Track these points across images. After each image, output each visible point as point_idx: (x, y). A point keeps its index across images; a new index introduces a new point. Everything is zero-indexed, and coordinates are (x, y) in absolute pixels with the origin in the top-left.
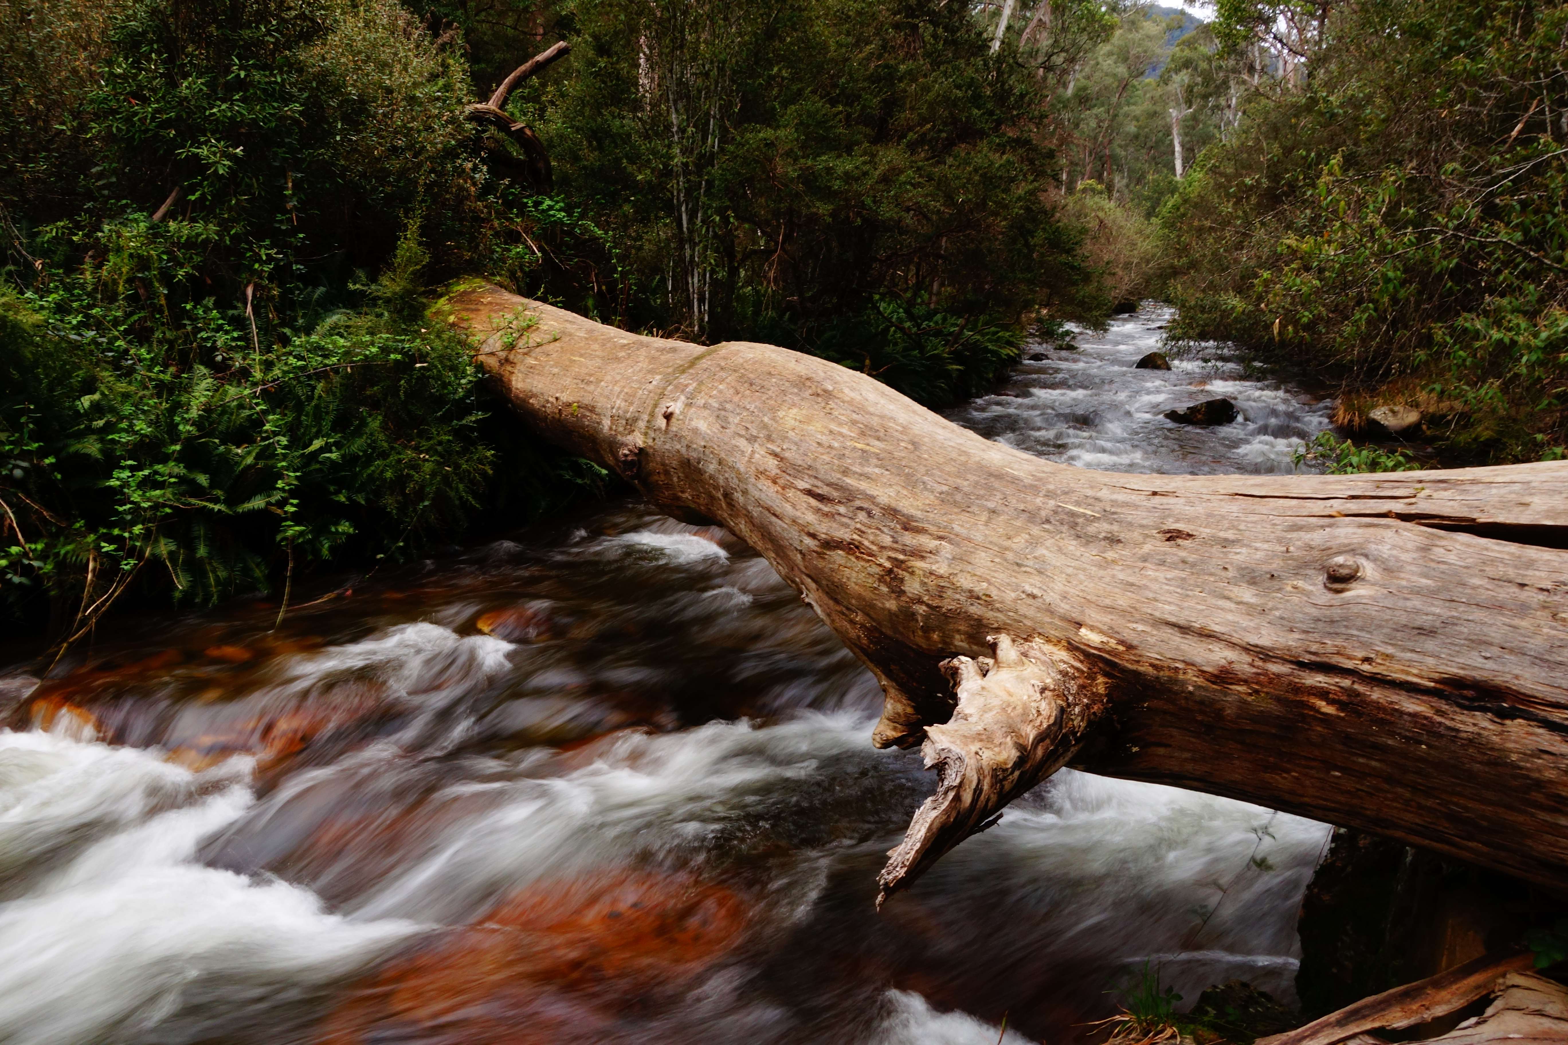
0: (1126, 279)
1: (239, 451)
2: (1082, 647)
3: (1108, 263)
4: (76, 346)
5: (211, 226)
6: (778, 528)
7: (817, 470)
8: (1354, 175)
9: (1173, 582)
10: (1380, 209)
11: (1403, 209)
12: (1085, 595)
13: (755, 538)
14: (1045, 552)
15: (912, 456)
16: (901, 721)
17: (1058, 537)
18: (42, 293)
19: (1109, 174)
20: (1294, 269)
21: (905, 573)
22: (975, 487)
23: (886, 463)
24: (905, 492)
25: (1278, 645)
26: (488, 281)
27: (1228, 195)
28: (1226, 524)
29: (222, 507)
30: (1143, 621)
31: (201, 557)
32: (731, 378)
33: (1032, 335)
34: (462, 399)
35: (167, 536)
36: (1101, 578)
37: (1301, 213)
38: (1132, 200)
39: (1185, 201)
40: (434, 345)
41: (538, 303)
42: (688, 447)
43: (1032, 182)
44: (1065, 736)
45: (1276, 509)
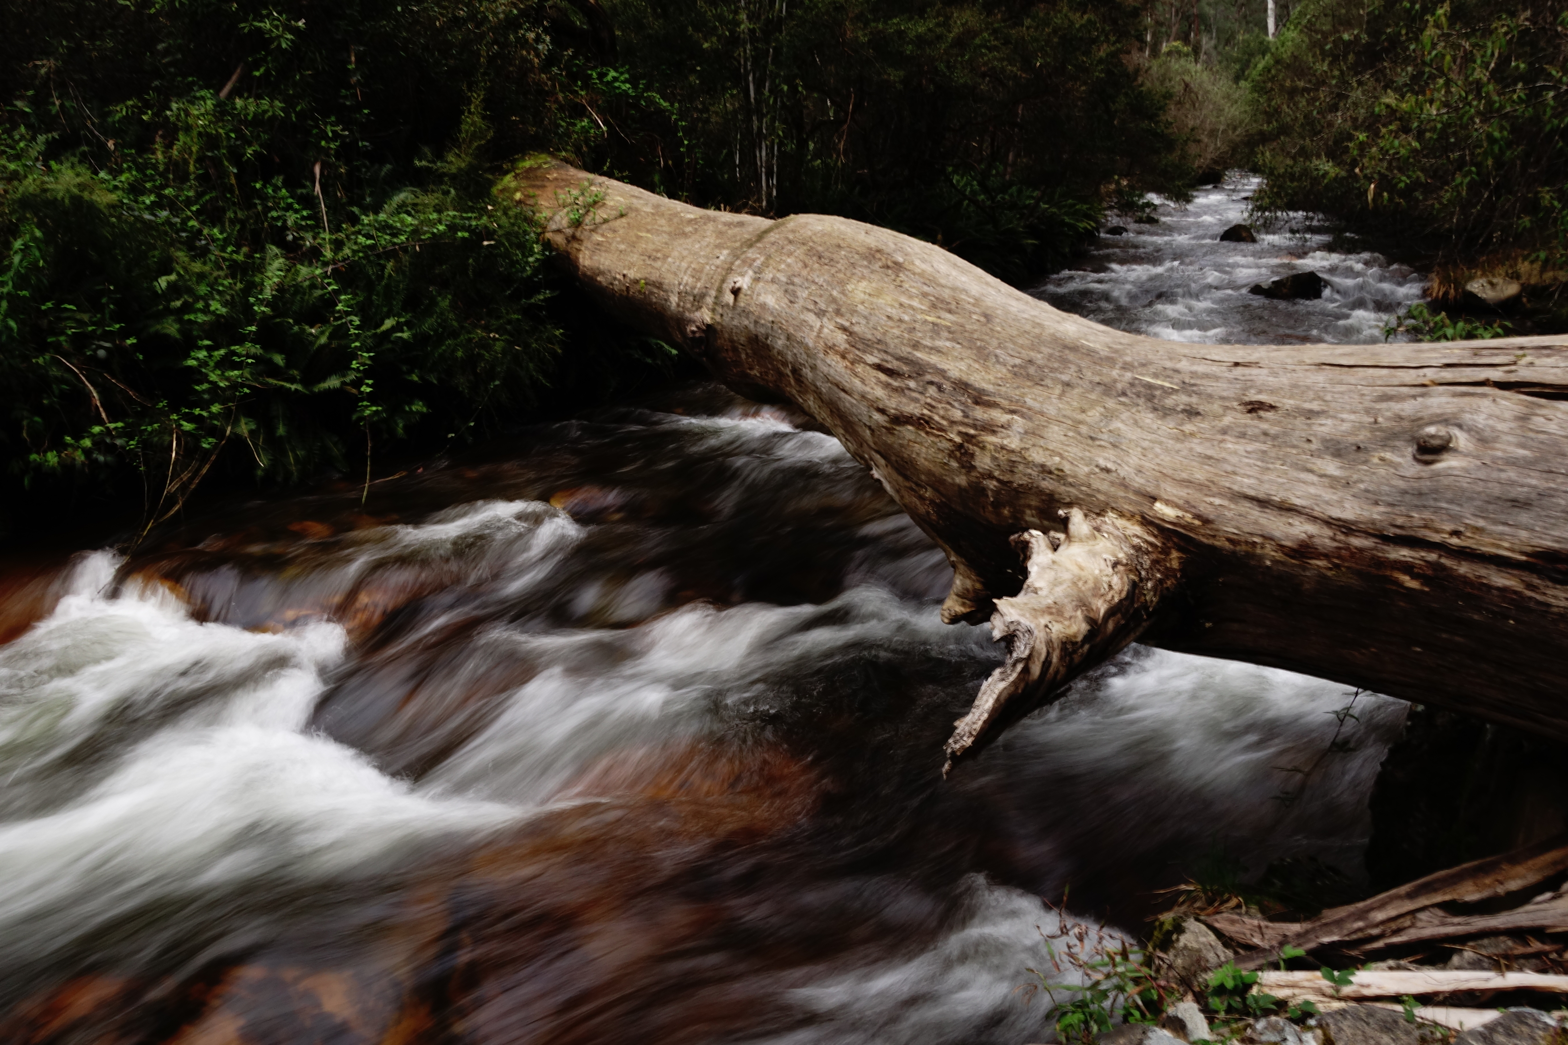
0: (1211, 148)
1: (313, 331)
2: (1157, 521)
3: (1193, 129)
4: (149, 226)
5: (277, 103)
6: (847, 404)
7: (886, 344)
8: (1461, 29)
9: (1254, 455)
10: (1489, 64)
11: (1513, 64)
12: (1161, 469)
13: (824, 415)
14: (1120, 425)
15: (984, 329)
16: (970, 596)
17: (1134, 410)
18: (115, 173)
19: (1196, 35)
20: (1391, 132)
21: (975, 448)
22: (1049, 360)
23: (958, 336)
24: (977, 366)
25: (1362, 519)
26: (553, 155)
27: (1324, 54)
28: (1311, 395)
29: (299, 387)
30: (1221, 495)
31: (281, 437)
32: (800, 252)
33: (1111, 208)
34: (530, 278)
35: (247, 415)
36: (1178, 451)
37: (1402, 70)
38: (1220, 62)
39: (1277, 62)
40: (501, 222)
41: (604, 179)
42: (756, 322)
43: (1114, 43)
44: (1137, 611)
45: (1365, 378)
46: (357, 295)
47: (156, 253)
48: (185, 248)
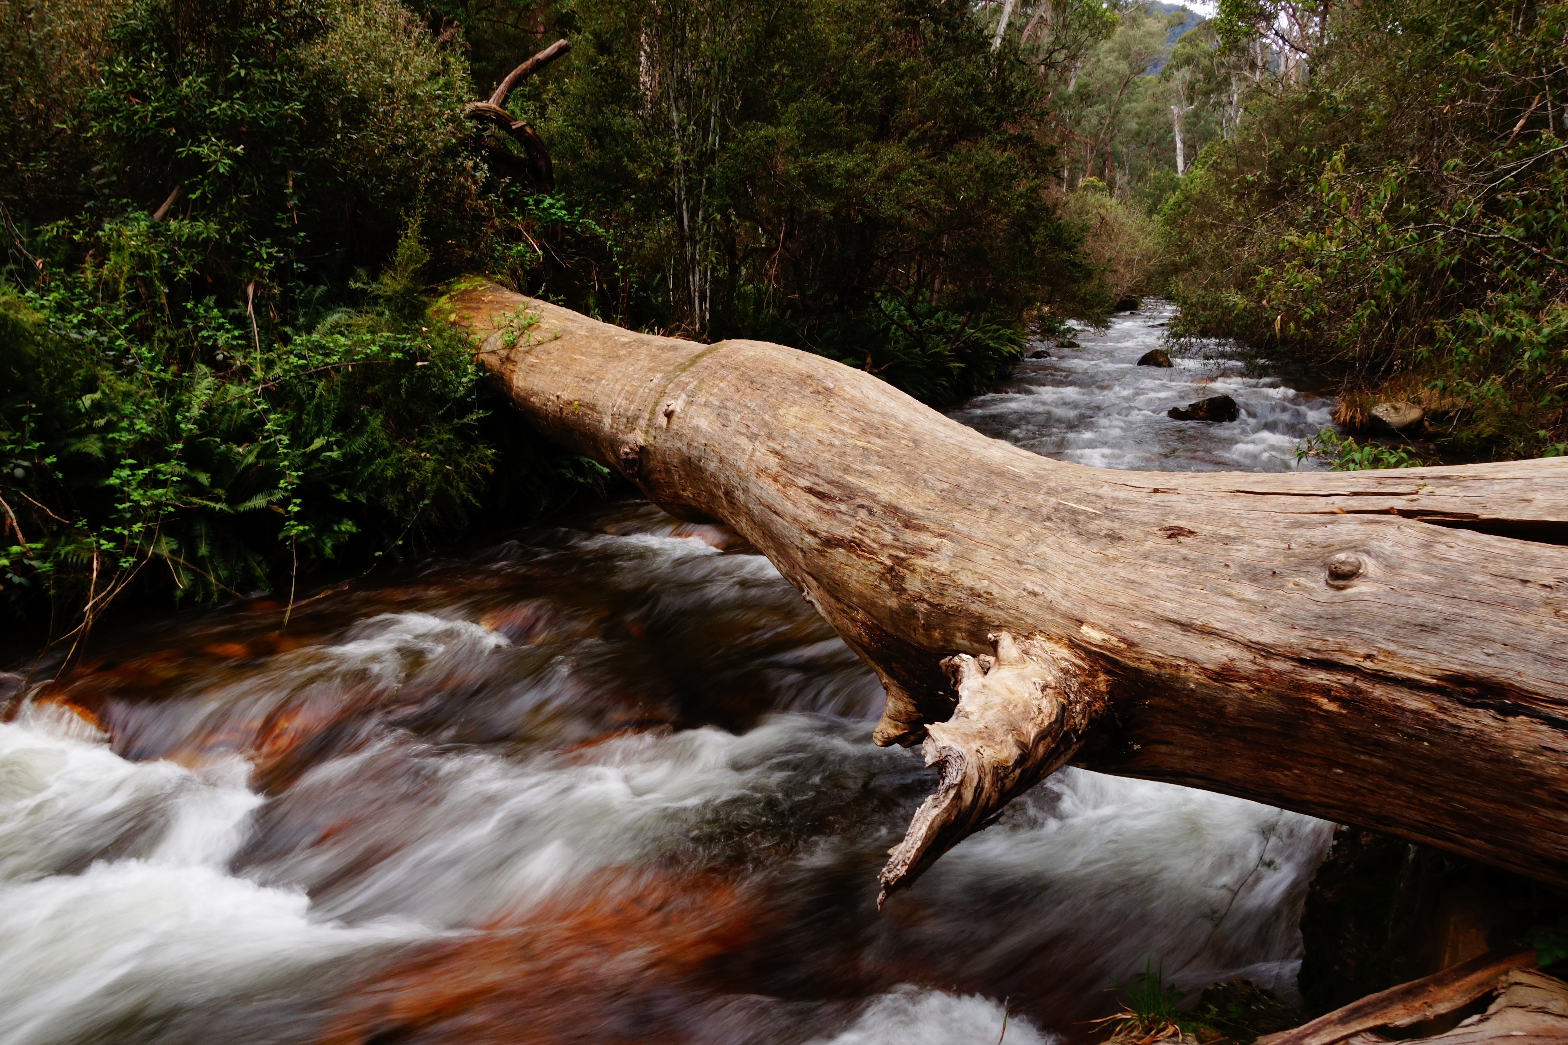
0: (1128, 276)
1: (241, 450)
2: (1084, 644)
3: (1109, 260)
4: (76, 345)
5: (212, 225)
6: (779, 526)
7: (817, 468)
8: (1356, 171)
9: (1175, 580)
10: (1382, 206)
11: (1405, 205)
12: (1087, 593)
13: (756, 536)
14: (1045, 549)
15: (913, 454)
16: (902, 719)
17: (1059, 535)
18: (43, 292)
19: (1110, 171)
20: (1296, 266)
21: (906, 571)
22: (976, 485)
23: (887, 460)
24: (906, 490)
25: (1279, 642)
26: (489, 279)
27: (1229, 191)
28: (1227, 521)
29: (224, 506)
30: (1144, 619)
31: (203, 556)
32: (732, 377)
33: (1034, 333)
34: (463, 398)
35: (168, 535)
36: (1102, 575)
37: (1303, 208)
38: (1134, 197)
39: (1187, 198)
40: (435, 344)
41: (539, 302)
42: (689, 445)
43: (1034, 179)
44: (1067, 734)
45: (1277, 506)
46: (287, 414)
47: (82, 371)
48: (111, 366)
